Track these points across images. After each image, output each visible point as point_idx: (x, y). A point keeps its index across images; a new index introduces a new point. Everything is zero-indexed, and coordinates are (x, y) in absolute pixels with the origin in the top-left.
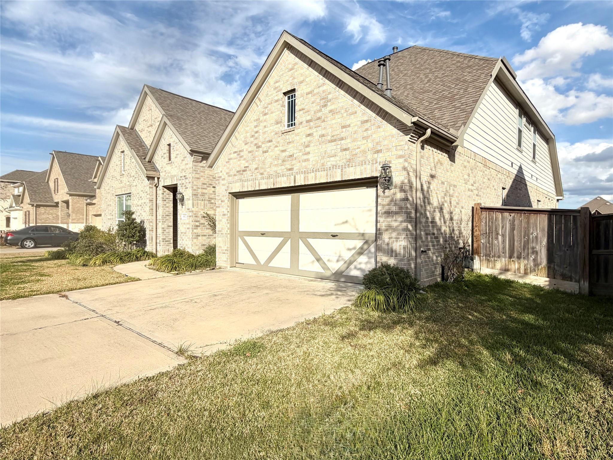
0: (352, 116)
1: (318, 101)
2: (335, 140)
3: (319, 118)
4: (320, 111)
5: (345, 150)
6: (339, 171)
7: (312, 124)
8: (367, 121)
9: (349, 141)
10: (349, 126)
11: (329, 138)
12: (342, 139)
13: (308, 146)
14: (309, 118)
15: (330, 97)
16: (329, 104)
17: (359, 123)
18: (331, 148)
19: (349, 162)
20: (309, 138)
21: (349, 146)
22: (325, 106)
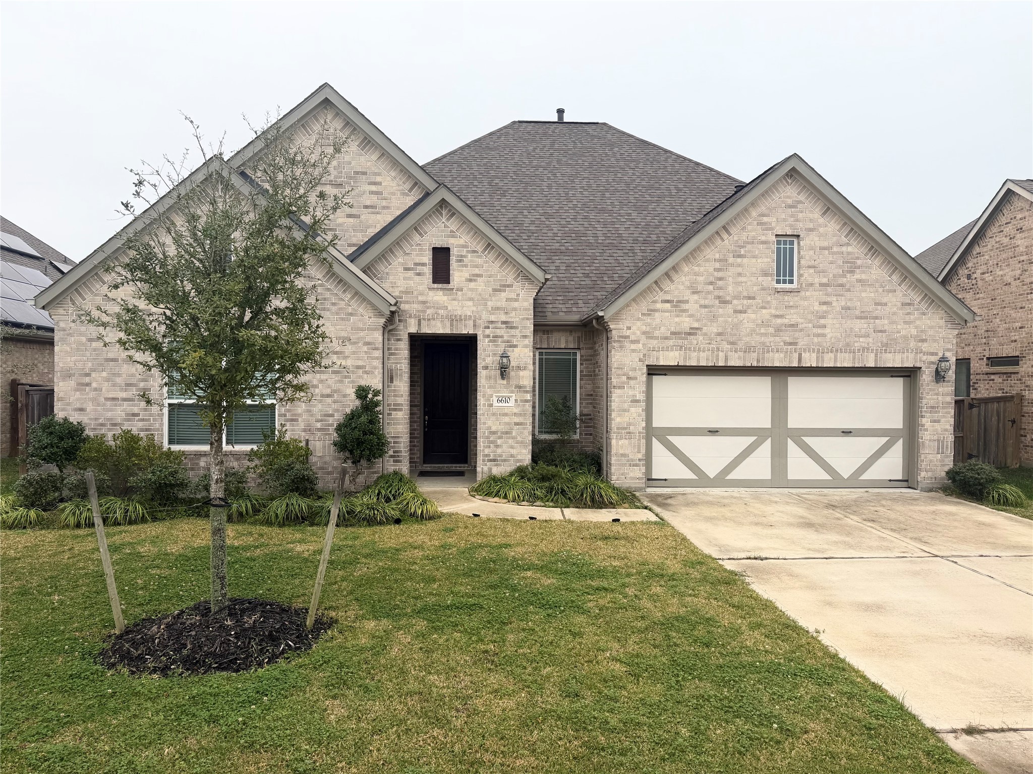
0: (890, 295)
1: (840, 262)
2: (866, 318)
3: (842, 285)
4: (844, 276)
5: (881, 331)
6: (872, 355)
7: (829, 289)
8: (909, 304)
9: (886, 322)
10: (886, 304)
11: (857, 313)
12: (876, 318)
13: (824, 317)
14: (825, 280)
15: (859, 262)
16: (858, 271)
17: (899, 304)
18: (859, 325)
19: (886, 347)
20: (824, 308)
21: (886, 328)
22: (852, 272)
